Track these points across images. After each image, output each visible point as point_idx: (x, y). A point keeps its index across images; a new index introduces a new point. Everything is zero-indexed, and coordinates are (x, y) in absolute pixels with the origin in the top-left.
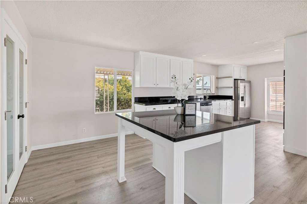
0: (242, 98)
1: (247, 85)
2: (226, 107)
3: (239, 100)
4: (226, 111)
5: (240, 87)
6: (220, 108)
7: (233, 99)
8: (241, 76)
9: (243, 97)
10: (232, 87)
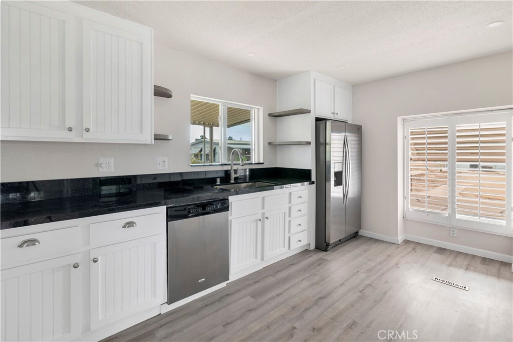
0: (339, 176)
1: (352, 138)
2: (290, 208)
3: (329, 180)
4: (290, 221)
5: (330, 144)
6: (263, 214)
7: (313, 178)
8: (336, 112)
9: (341, 172)
10: (309, 143)
